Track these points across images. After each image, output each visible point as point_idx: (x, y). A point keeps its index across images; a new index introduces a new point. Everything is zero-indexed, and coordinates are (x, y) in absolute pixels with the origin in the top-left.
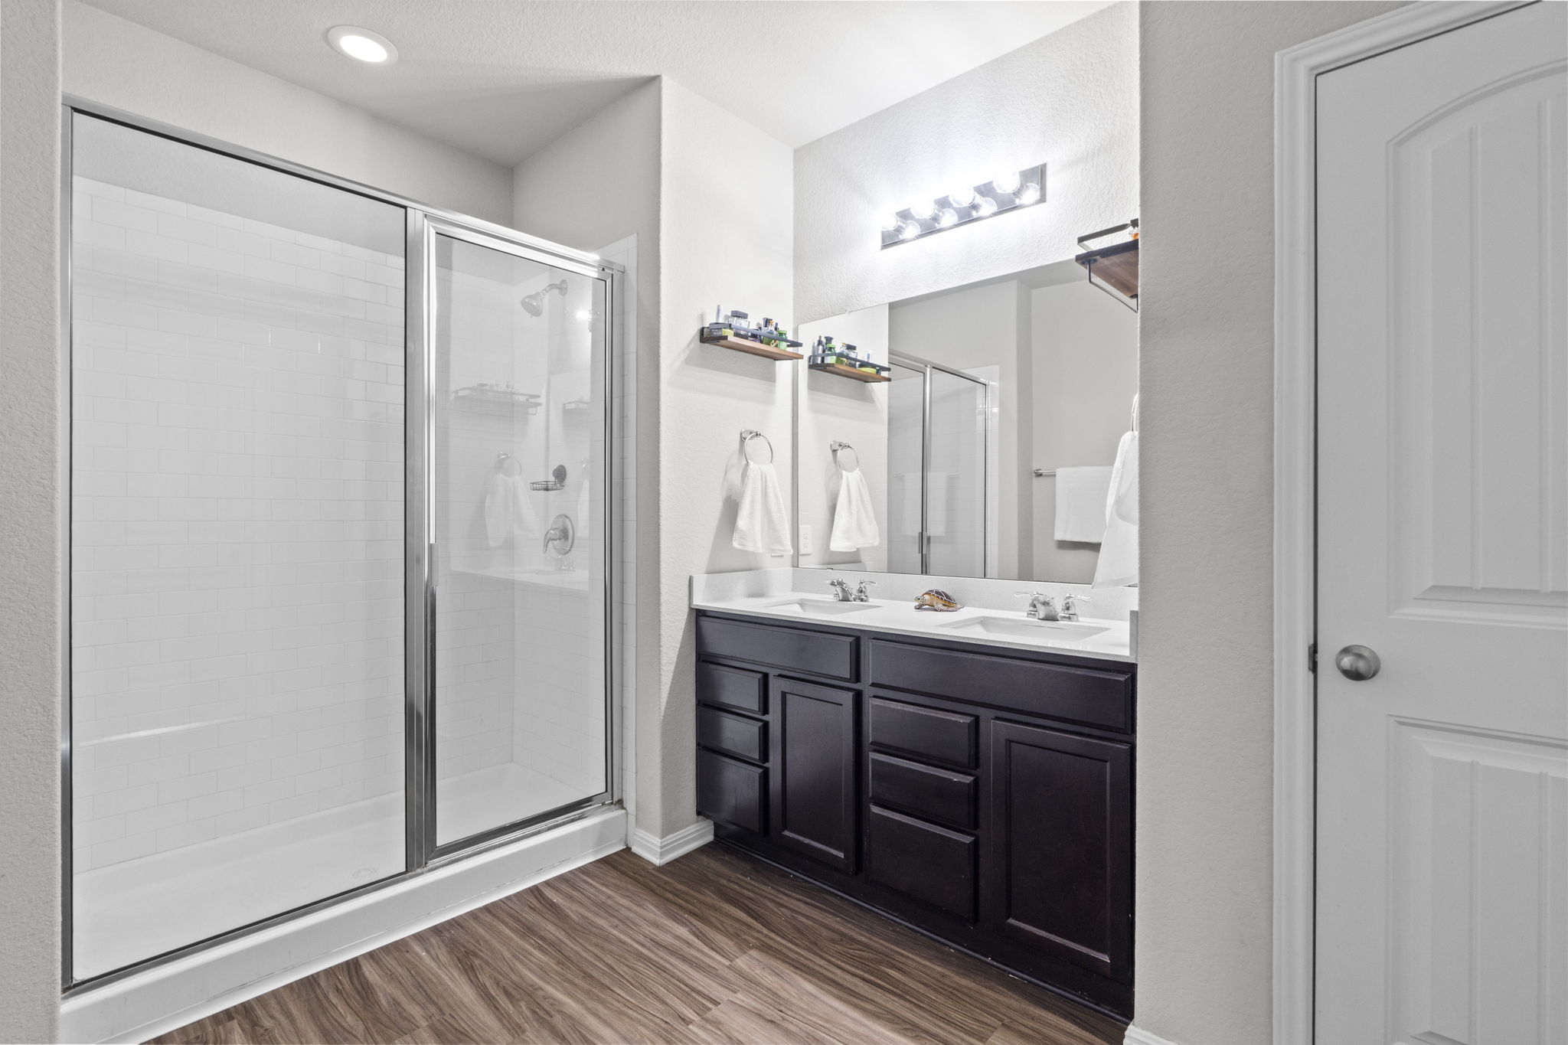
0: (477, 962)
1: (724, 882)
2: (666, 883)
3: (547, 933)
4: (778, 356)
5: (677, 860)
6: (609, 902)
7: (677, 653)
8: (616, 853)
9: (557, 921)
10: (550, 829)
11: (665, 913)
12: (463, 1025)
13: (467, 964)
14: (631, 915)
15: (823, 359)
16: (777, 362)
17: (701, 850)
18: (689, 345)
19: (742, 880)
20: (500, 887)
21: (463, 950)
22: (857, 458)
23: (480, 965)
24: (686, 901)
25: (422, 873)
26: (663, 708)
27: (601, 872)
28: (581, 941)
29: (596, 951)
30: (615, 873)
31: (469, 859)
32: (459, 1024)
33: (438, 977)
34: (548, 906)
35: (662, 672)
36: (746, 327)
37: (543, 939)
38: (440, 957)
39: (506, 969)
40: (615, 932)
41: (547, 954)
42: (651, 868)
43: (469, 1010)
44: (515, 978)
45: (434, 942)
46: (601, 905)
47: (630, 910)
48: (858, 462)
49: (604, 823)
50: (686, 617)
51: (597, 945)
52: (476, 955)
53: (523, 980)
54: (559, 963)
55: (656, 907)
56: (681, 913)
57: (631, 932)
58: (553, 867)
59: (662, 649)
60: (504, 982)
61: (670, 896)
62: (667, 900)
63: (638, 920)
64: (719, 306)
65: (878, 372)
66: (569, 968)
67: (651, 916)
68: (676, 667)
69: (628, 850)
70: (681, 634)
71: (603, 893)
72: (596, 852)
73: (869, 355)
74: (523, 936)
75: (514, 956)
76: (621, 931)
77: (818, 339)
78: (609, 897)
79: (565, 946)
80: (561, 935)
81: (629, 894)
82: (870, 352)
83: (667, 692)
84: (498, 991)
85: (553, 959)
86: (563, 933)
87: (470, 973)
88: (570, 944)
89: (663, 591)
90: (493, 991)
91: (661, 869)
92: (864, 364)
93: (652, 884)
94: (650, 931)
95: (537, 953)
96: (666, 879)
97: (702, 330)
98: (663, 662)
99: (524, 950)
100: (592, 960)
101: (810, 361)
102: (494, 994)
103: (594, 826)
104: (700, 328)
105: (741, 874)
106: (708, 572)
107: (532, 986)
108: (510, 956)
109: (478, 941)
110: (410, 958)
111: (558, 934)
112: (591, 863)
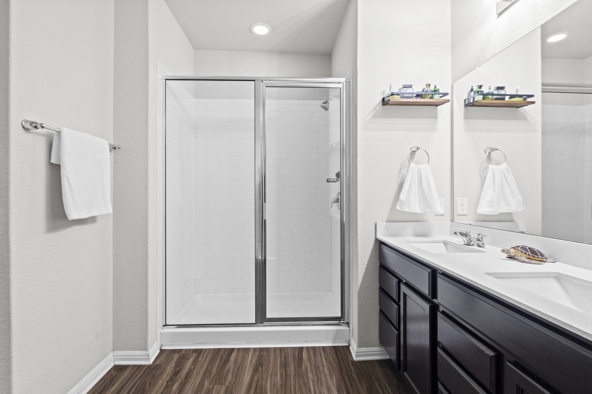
0: (260, 369)
1: (376, 384)
2: (351, 371)
3: (289, 369)
4: (438, 104)
5: (364, 362)
6: (321, 368)
7: (368, 260)
8: (342, 347)
9: (296, 366)
10: (313, 325)
11: (337, 386)
12: (235, 392)
13: (257, 368)
14: (324, 379)
15: (474, 98)
16: (438, 107)
17: (379, 362)
18: (375, 108)
19: (386, 388)
20: (289, 342)
21: (261, 361)
22: (504, 155)
23: (260, 371)
24: (351, 385)
25: (260, 326)
26: (359, 285)
27: (330, 353)
28: (296, 380)
29: (297, 388)
30: (334, 356)
31: (278, 327)
32: (234, 391)
33: (246, 368)
34: (299, 358)
35: (358, 268)
36: (412, 92)
37: (286, 371)
38: (253, 361)
39: (265, 377)
40: (311, 383)
41: (281, 379)
42: (350, 360)
43: (241, 387)
44: (264, 383)
45: (257, 353)
46: (317, 368)
47: (325, 376)
48: (506, 158)
49: (337, 331)
50: (373, 242)
51: (300, 385)
52: (262, 366)
53: (265, 385)
54: (281, 386)
55: (336, 381)
56: (344, 389)
57: (317, 387)
58: (312, 342)
59: (358, 256)
60: (260, 383)
61: (346, 378)
62: (344, 379)
63: (324, 384)
64: (390, 85)
65: (525, 99)
66: (282, 390)
67: (331, 383)
68: (367, 267)
69: (348, 347)
70: (370, 250)
71: (322, 362)
72: (334, 342)
73: (517, 90)
74: (281, 366)
75: (272, 373)
76: (314, 385)
77: (471, 88)
78: (323, 366)
79: (289, 379)
80: (292, 373)
81: (331, 368)
82: (518, 88)
83: (362, 278)
84: (255, 385)
85: (281, 382)
86: (294, 373)
87: (255, 371)
88: (292, 380)
89: (359, 229)
90: (254, 385)
91: (354, 363)
92: (512, 96)
93: (344, 369)
94: (324, 391)
95: (279, 376)
96: (352, 368)
97: (384, 98)
98: (359, 263)
99: (277, 373)
100: (292, 391)
101: (465, 103)
102: (253, 386)
103: (332, 330)
104: (382, 98)
105: (389, 384)
106: (388, 221)
107: (265, 390)
108: (270, 373)
109: (267, 360)
110: (246, 356)
111: (292, 372)
112: (329, 346)
